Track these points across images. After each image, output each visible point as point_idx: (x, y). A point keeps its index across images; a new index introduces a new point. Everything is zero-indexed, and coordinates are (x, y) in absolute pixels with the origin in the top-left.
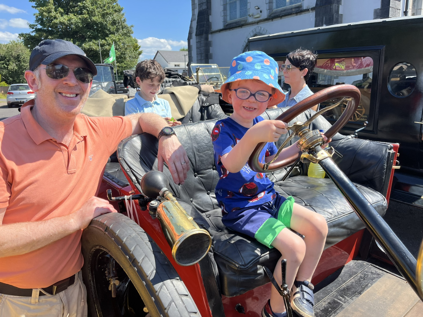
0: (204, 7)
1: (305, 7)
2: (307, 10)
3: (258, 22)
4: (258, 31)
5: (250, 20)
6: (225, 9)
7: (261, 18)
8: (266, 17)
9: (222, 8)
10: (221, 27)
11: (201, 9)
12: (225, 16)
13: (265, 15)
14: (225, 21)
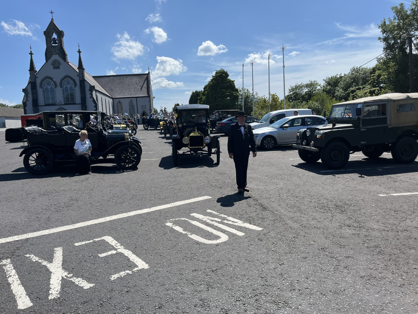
0: (36, 98)
1: (76, 103)
2: (77, 104)
3: (61, 105)
4: (61, 107)
5: (57, 104)
6: (45, 100)
8: (64, 104)
10: (44, 105)
11: (34, 99)
12: (45, 102)
13: (63, 103)
14: (45, 103)
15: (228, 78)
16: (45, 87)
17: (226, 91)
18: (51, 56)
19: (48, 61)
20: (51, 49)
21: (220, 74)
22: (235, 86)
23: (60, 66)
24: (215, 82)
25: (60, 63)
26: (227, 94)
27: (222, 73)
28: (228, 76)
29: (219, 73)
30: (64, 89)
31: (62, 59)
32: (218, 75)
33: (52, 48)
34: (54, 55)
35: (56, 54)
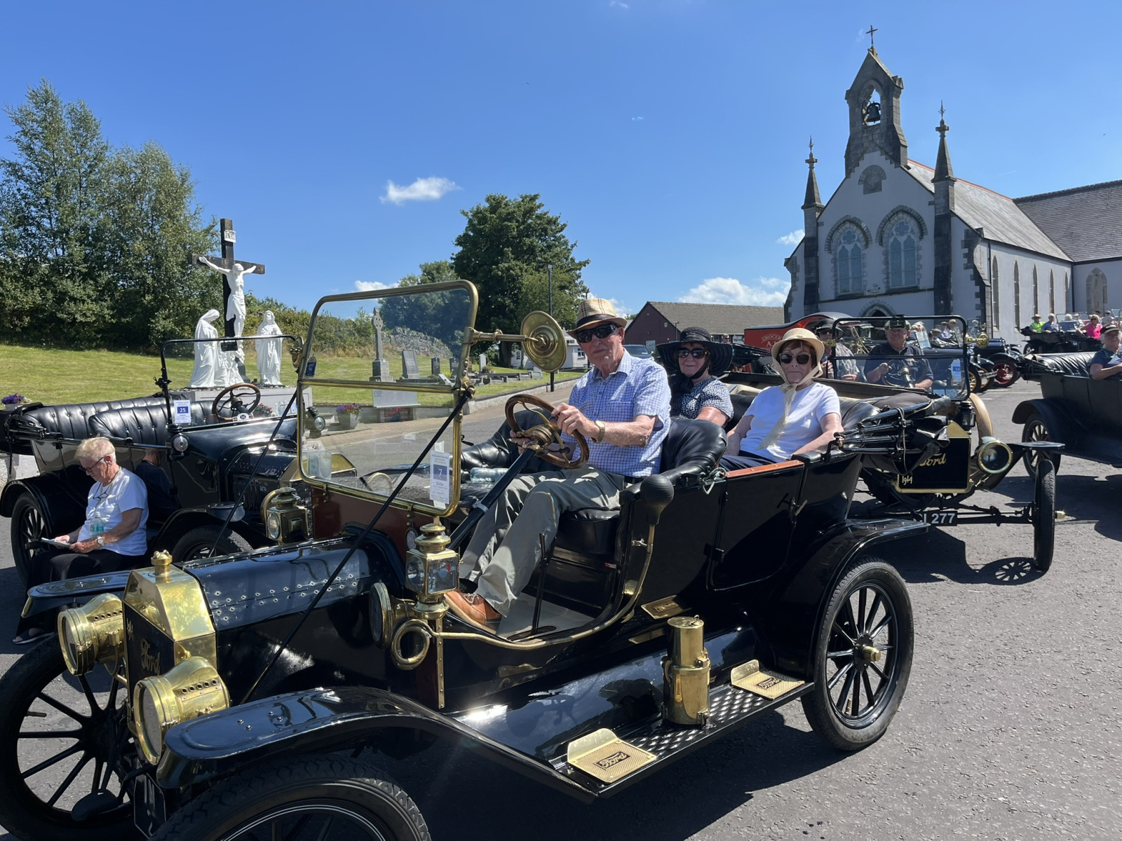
0: (813, 281)
1: (921, 288)
2: (924, 290)
3: (875, 296)
4: (876, 302)
5: (867, 294)
6: (836, 284)
7: (880, 293)
8: (884, 292)
9: (833, 283)
10: (833, 298)
11: (809, 282)
12: (836, 289)
14: (836, 293)
16: (840, 248)
18: (861, 158)
19: (852, 174)
20: (861, 138)
23: (882, 181)
25: (881, 174)
30: (890, 249)
31: (889, 161)
33: (865, 135)
34: (870, 152)
35: (874, 151)
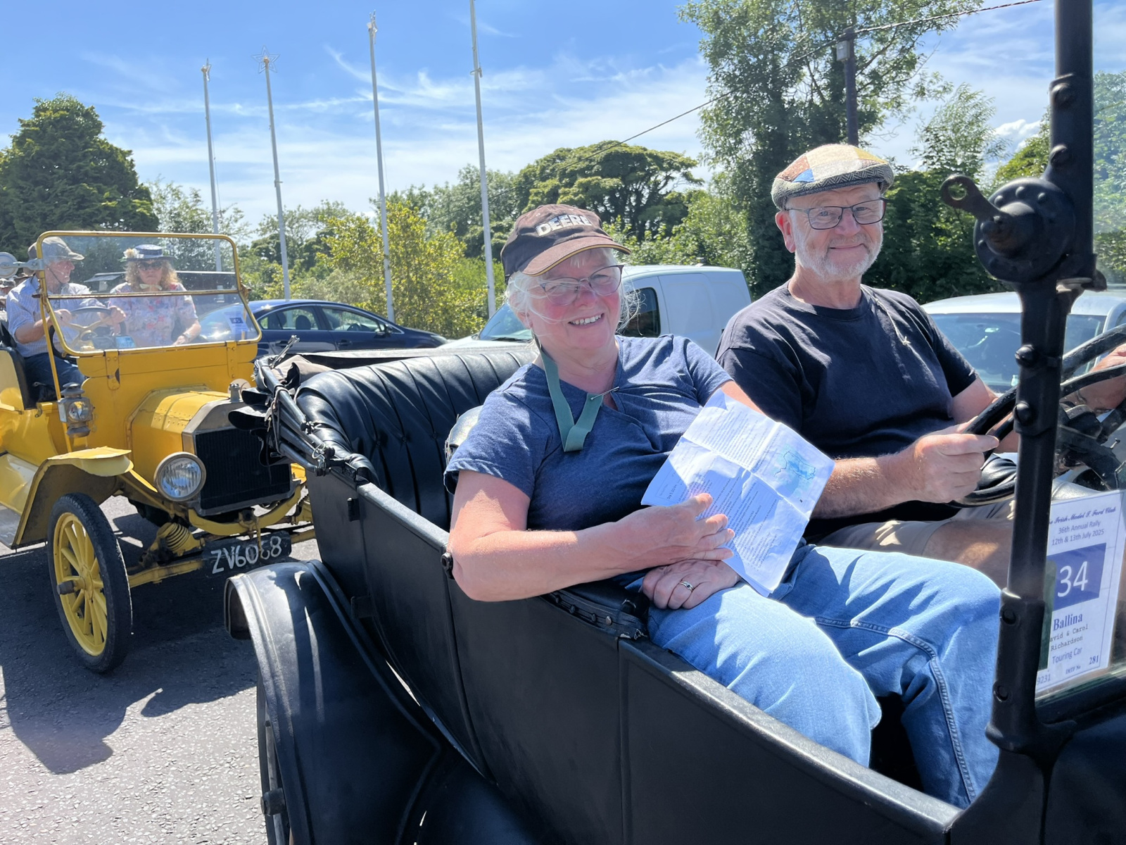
15: (101, 137)
17: (101, 192)
21: (62, 117)
22: (135, 173)
24: (37, 148)
26: (106, 207)
27: (68, 110)
28: (98, 127)
29: (55, 111)
32: (50, 118)
